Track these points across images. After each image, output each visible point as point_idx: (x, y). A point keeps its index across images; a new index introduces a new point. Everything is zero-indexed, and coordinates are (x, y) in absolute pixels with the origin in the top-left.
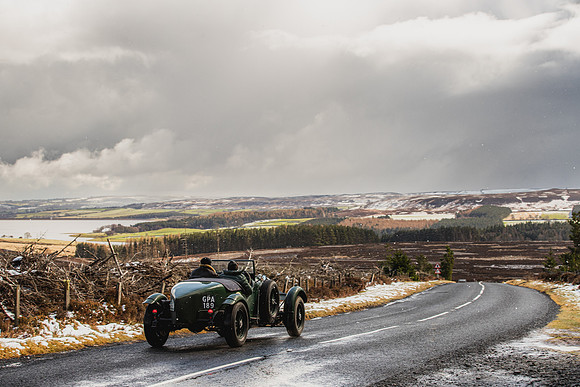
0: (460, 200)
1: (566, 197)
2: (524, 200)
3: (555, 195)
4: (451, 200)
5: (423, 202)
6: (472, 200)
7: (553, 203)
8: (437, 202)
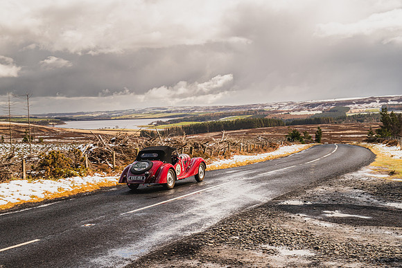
0: (324, 104)
1: (378, 101)
2: (357, 103)
3: (373, 100)
4: (320, 104)
5: (306, 106)
6: (330, 104)
7: (372, 104)
8: (313, 105)
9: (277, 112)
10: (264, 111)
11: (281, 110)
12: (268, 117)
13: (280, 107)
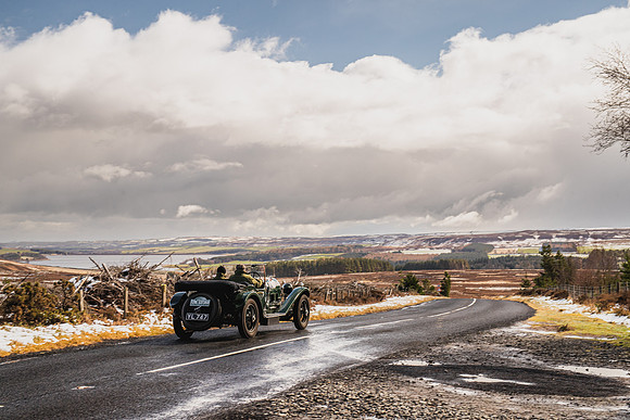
0: (455, 239)
1: (537, 237)
2: (504, 239)
3: (528, 235)
4: (448, 239)
5: (426, 241)
6: (463, 239)
7: (527, 240)
8: (438, 241)
9: (382, 250)
10: (361, 247)
11: (388, 246)
12: (369, 257)
13: (386, 242)
